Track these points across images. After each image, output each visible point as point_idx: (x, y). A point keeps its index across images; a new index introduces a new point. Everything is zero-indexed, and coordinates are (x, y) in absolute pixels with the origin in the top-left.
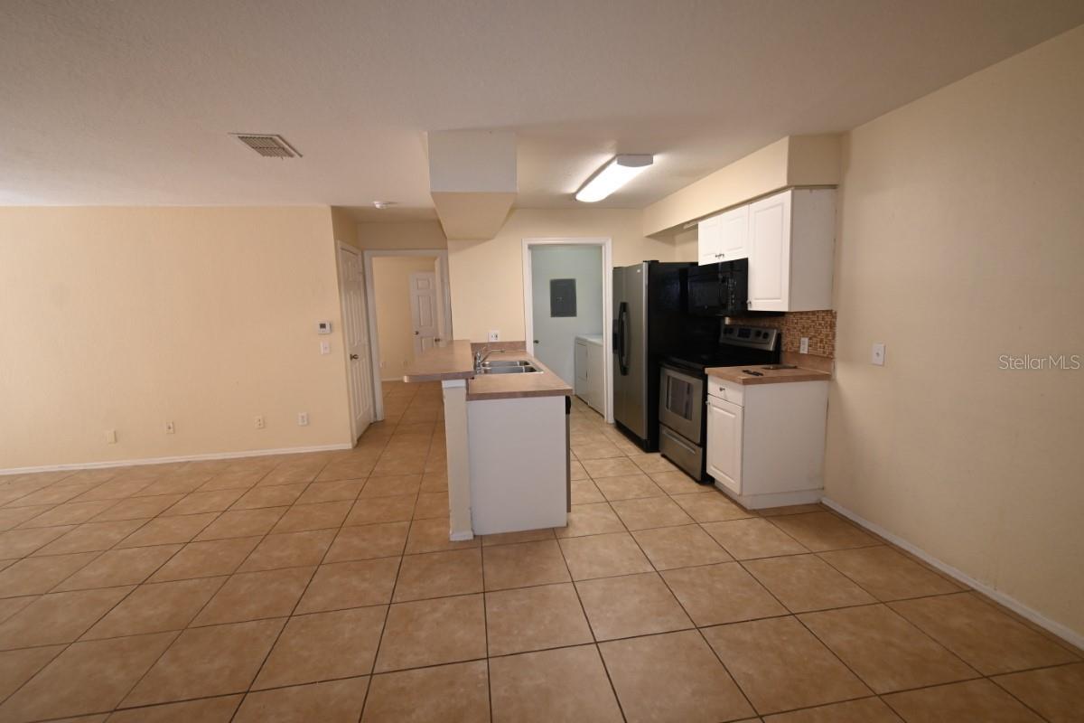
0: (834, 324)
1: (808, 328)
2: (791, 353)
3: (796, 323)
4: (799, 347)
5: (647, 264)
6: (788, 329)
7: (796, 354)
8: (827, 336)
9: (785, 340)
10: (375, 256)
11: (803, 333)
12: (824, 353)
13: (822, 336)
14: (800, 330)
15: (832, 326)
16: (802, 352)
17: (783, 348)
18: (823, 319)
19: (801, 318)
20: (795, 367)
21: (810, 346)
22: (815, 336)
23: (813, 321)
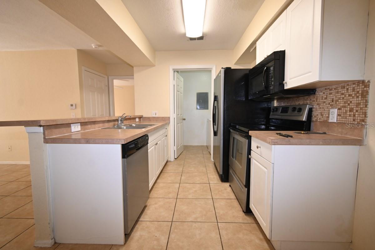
0: (367, 92)
1: (337, 101)
2: (320, 122)
3: (326, 98)
4: (328, 117)
5: (224, 70)
6: (318, 104)
7: (326, 123)
8: (358, 105)
9: (314, 113)
10: (115, 79)
11: (332, 105)
12: (354, 120)
13: (352, 105)
14: (329, 104)
15: (365, 95)
16: (330, 121)
17: (314, 119)
18: (354, 90)
19: (331, 94)
20: (325, 133)
21: (339, 115)
22: (345, 107)
23: (343, 94)
